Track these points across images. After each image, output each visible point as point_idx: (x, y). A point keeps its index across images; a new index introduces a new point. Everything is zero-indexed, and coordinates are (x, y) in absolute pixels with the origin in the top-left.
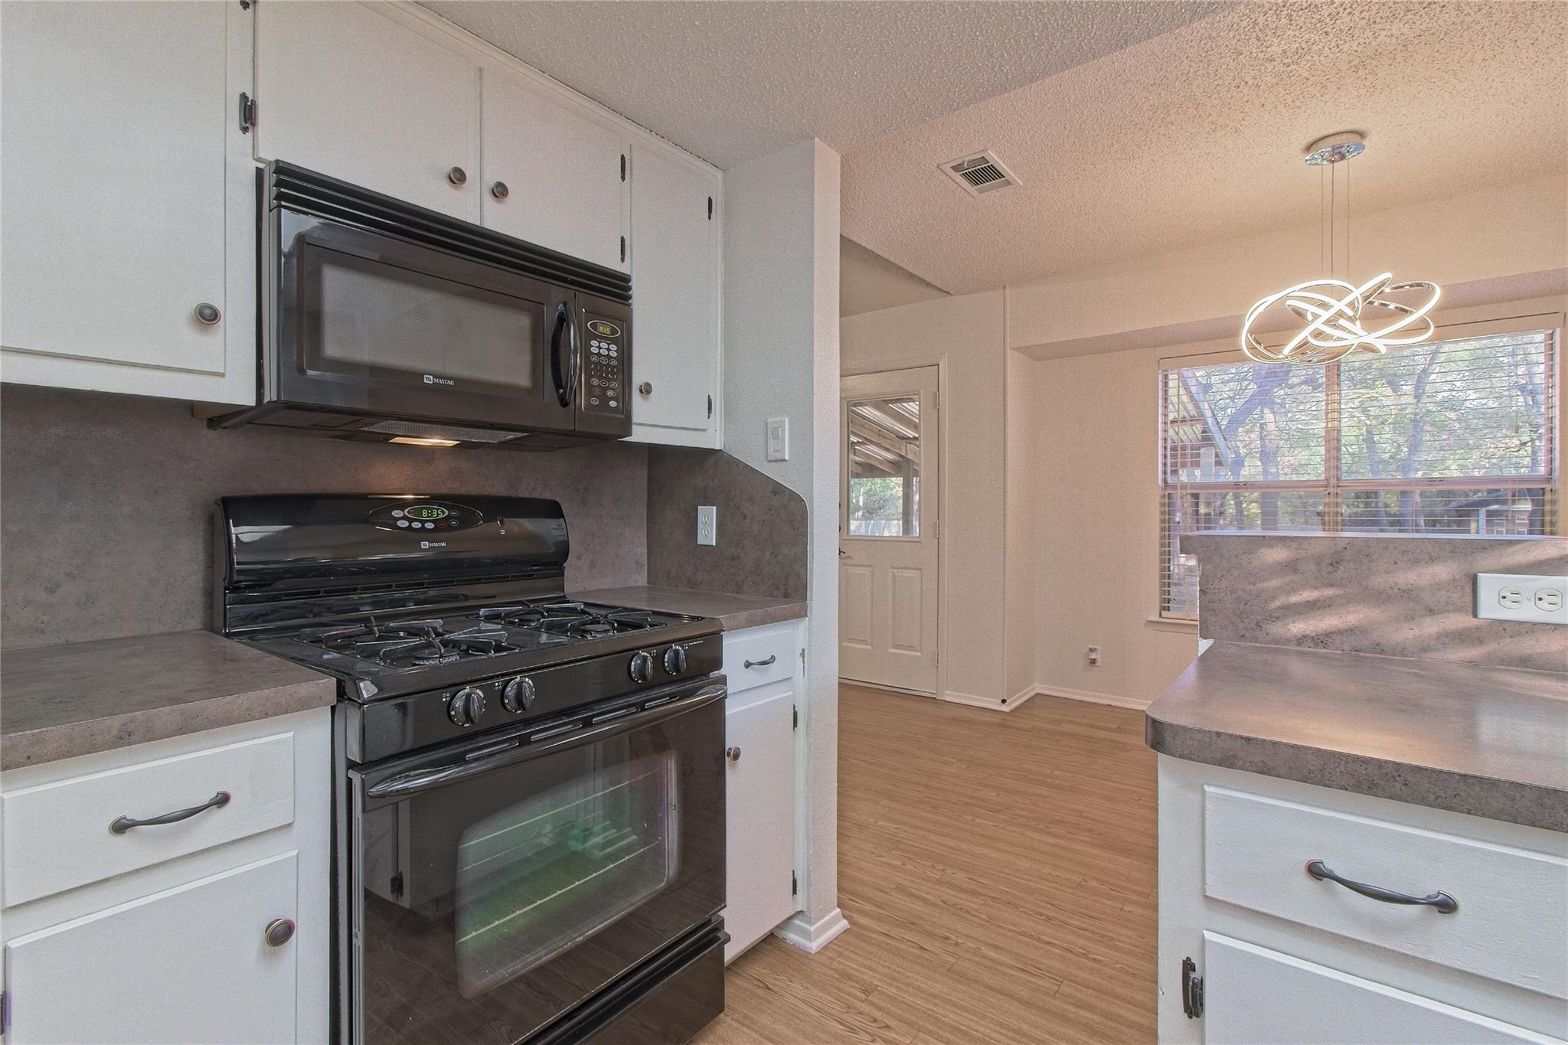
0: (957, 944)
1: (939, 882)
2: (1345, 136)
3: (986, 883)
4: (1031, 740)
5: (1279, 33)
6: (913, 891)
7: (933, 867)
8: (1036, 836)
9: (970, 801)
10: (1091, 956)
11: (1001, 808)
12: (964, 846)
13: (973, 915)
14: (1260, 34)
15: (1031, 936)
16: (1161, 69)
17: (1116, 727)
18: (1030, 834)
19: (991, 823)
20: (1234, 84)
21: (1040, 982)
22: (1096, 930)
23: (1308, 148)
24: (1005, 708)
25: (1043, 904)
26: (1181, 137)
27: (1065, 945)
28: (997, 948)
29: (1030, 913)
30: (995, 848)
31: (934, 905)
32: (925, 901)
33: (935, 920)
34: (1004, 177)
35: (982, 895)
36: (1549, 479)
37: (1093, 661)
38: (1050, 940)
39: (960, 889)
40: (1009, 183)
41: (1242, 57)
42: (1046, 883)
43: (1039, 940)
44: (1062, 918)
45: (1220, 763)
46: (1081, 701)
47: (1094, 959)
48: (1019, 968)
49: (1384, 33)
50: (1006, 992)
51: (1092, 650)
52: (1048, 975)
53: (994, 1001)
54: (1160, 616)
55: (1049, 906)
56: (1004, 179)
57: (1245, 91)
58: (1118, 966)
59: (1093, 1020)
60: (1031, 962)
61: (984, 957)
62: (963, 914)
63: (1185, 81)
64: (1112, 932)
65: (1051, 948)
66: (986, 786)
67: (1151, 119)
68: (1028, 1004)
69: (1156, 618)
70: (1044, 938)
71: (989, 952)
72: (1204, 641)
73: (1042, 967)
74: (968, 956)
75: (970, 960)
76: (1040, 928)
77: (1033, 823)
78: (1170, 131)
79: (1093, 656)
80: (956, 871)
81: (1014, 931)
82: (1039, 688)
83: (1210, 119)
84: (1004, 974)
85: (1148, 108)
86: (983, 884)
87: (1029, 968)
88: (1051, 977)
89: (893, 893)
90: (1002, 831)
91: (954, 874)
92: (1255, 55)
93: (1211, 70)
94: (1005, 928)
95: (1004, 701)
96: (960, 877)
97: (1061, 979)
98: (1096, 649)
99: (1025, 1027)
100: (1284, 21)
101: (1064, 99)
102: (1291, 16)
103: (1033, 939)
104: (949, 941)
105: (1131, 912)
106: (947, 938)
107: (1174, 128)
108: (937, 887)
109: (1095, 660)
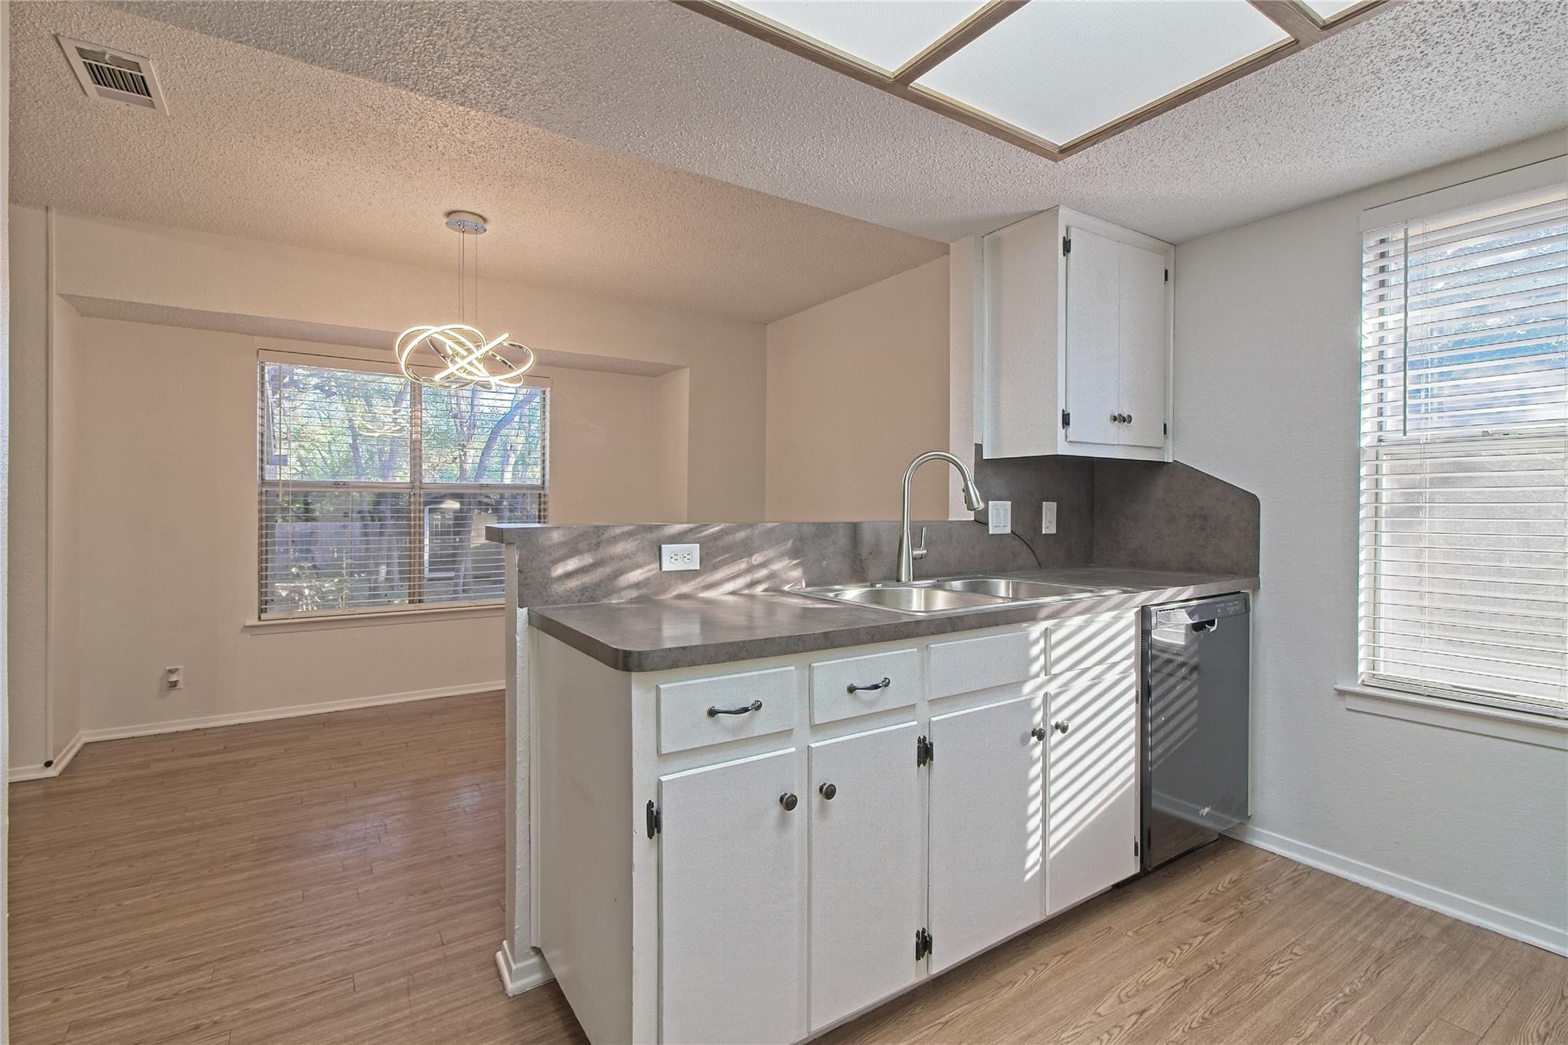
0: (215, 1023)
1: (130, 987)
2: (476, 217)
3: (198, 952)
4: (122, 795)
5: (478, 129)
6: (104, 1015)
7: (107, 978)
8: (219, 881)
9: (95, 889)
10: (361, 942)
11: (149, 876)
12: (133, 935)
13: (210, 988)
14: (466, 122)
15: (293, 964)
16: (384, 100)
17: (222, 747)
18: (209, 883)
19: (148, 897)
20: (429, 143)
21: (334, 991)
22: (349, 922)
23: (449, 214)
24: (52, 772)
25: (280, 933)
26: (365, 158)
27: (332, 950)
28: (265, 996)
29: (274, 947)
30: (177, 916)
31: (148, 1010)
32: (132, 1014)
33: (165, 1021)
34: (149, 95)
35: (204, 965)
36: (543, 487)
37: (174, 684)
38: (315, 955)
39: (170, 976)
40: (153, 106)
41: (446, 129)
42: (269, 914)
43: (304, 961)
44: (309, 932)
45: (671, 667)
46: (156, 735)
47: (366, 942)
48: (304, 995)
49: (532, 167)
50: (309, 1020)
51: (171, 672)
52: (336, 980)
53: (302, 1036)
54: (260, 618)
55: (289, 930)
56: (149, 98)
57: (433, 153)
58: (389, 934)
59: (401, 983)
60: (311, 984)
61: (260, 1011)
62: (198, 994)
63: (395, 119)
64: (364, 914)
65: (321, 960)
66: (103, 864)
67: (349, 131)
68: (338, 1014)
69: (255, 622)
70: (307, 957)
71: (261, 1004)
72: (521, 610)
73: (324, 979)
74: (240, 1023)
75: (245, 1025)
76: (294, 952)
77: (205, 872)
78: (359, 150)
79: (174, 678)
80: (146, 964)
81: (271, 972)
82: (86, 736)
83: (396, 158)
84: (293, 1010)
85: (353, 121)
86: (198, 954)
87: (313, 989)
88: (340, 981)
89: (70, 1036)
90: (171, 896)
91: (146, 967)
92: (455, 133)
93: (419, 124)
94: (260, 975)
95: (48, 764)
96: (156, 967)
97: (351, 976)
98: (177, 669)
99: (350, 1031)
100: (485, 124)
101: (279, 67)
102: (491, 123)
103: (297, 965)
104: (203, 1028)
105: (367, 891)
106: (197, 1027)
107: (363, 148)
108: (134, 992)
109: (176, 682)
